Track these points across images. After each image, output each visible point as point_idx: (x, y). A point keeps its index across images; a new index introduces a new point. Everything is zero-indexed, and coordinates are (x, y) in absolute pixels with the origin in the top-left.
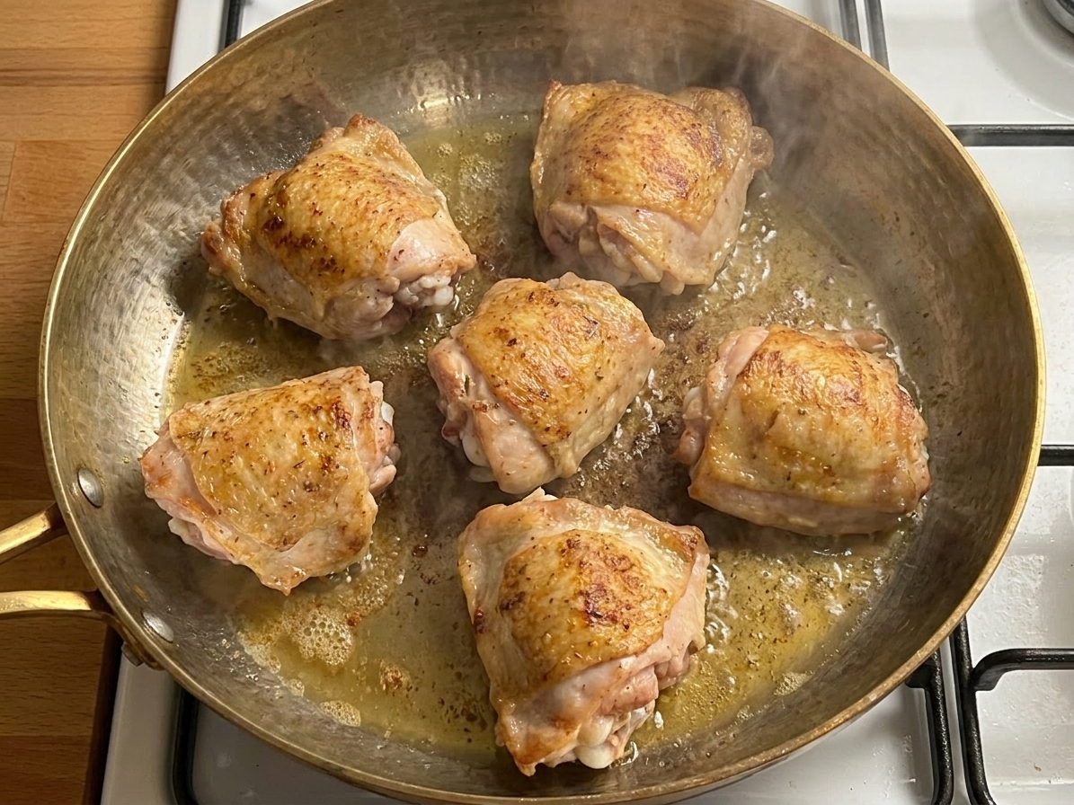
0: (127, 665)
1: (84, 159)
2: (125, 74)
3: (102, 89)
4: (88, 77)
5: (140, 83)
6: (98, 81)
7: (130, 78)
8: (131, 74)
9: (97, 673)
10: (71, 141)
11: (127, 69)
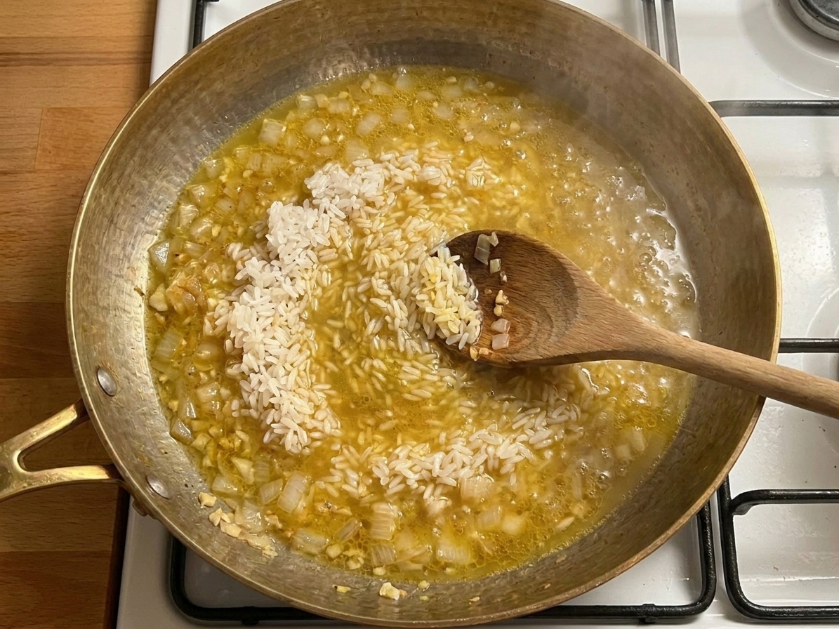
0: (133, 514)
1: (92, 121)
2: (122, 56)
3: (103, 68)
4: (93, 59)
5: (131, 63)
6: (100, 62)
7: (123, 59)
8: (125, 56)
9: (114, 505)
10: (84, 108)
11: (122, 53)
